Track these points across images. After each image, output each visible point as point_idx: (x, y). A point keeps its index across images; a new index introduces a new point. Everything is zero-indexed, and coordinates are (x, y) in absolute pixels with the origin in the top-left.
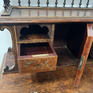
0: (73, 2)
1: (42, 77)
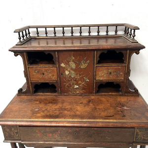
0: (90, 31)
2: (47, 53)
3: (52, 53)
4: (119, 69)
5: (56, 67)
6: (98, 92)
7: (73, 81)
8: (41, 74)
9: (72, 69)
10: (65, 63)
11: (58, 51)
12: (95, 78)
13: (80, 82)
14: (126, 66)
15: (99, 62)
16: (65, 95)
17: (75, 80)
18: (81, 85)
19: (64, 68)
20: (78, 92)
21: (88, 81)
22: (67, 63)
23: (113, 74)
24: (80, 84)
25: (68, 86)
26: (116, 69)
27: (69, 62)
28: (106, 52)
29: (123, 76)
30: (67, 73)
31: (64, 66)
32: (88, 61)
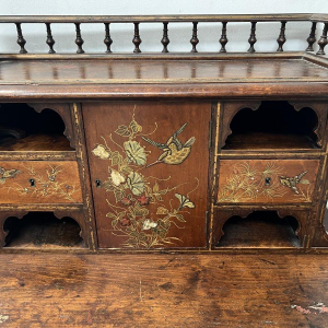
1: (53, 276)
2: (39, 109)
3: (60, 110)
4: (299, 167)
5: (78, 160)
6: (222, 240)
7: (137, 207)
8: (23, 183)
9: (134, 166)
10: (110, 144)
11: (83, 102)
12: (216, 198)
13: (162, 210)
14: (321, 158)
15: (229, 144)
16: (112, 252)
17: (147, 205)
18: (164, 221)
19: (107, 162)
20: (155, 242)
21: (191, 205)
22: (116, 145)
23: (275, 183)
24: (162, 216)
25: (120, 223)
26: (287, 167)
27: (122, 140)
28: (255, 107)
29: (310, 191)
30: (116, 178)
31: (107, 155)
32: (192, 140)
